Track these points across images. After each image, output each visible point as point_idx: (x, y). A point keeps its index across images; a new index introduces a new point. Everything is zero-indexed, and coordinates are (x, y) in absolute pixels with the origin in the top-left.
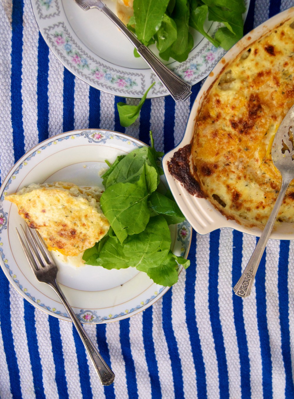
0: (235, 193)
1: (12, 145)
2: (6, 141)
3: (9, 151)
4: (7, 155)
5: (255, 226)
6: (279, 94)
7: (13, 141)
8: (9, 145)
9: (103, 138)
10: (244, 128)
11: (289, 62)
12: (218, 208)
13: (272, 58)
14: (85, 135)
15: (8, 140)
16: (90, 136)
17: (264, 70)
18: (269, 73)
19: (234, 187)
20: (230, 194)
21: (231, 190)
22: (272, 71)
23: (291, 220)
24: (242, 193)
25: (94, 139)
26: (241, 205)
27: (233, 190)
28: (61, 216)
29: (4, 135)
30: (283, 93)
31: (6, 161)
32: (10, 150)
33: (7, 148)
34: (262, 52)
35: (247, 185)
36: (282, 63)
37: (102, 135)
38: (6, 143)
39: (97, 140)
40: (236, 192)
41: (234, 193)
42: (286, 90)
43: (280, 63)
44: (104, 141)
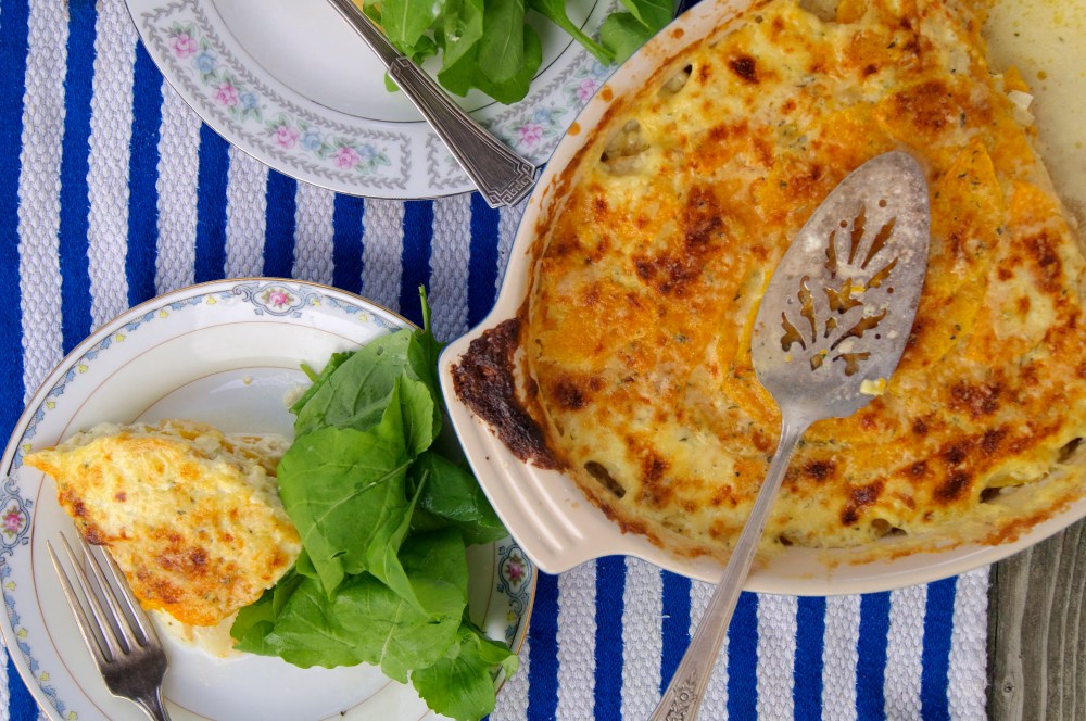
0: (652, 458)
1: (59, 319)
2: (43, 307)
3: (49, 337)
4: (42, 345)
5: (704, 553)
6: (771, 186)
7: (62, 309)
8: (50, 321)
9: (292, 304)
10: (674, 277)
11: (797, 101)
12: (596, 500)
13: (750, 89)
14: (244, 295)
15: (49, 305)
16: (258, 297)
17: (727, 120)
18: (740, 129)
19: (649, 444)
20: (637, 461)
21: (640, 450)
22: (750, 124)
23: (814, 541)
24: (670, 461)
25: (270, 306)
26: (668, 493)
27: (645, 452)
28: (166, 510)
29: (37, 293)
30: (782, 184)
31: (41, 363)
32: (53, 334)
33: (43, 327)
34: (723, 75)
35: (684, 439)
36: (779, 103)
37: (291, 296)
38: (43, 314)
39: (277, 309)
40: (655, 456)
41: (647, 458)
42: (789, 177)
43: (771, 104)
44: (296, 311)
